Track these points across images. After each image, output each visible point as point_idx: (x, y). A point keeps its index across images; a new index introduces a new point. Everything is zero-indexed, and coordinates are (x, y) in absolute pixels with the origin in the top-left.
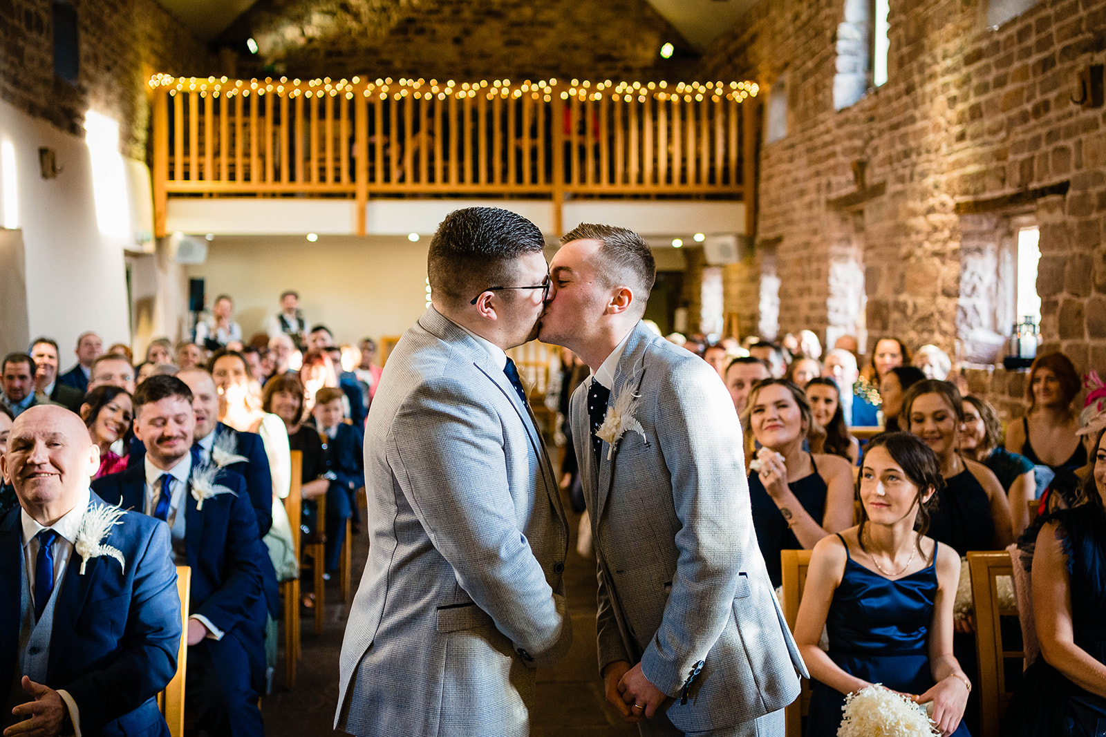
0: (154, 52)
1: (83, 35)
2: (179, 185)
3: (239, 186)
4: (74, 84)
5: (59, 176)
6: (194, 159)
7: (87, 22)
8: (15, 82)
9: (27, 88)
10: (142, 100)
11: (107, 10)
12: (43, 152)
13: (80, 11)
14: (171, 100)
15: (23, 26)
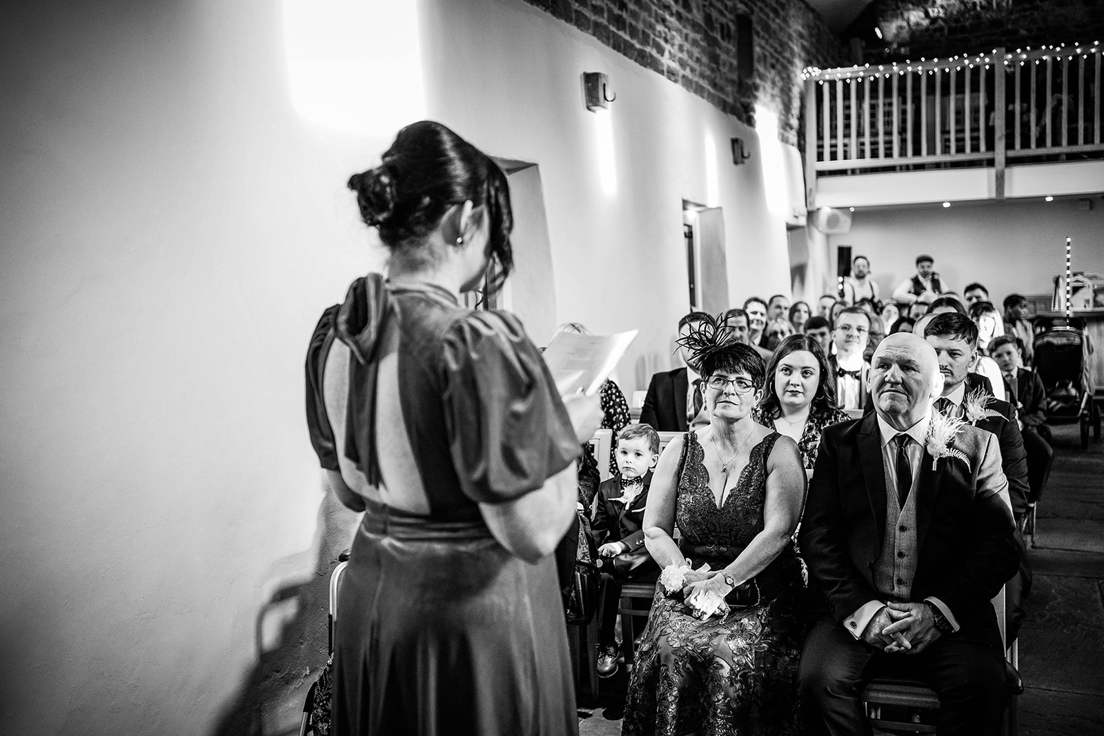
0: (803, 48)
1: (756, 39)
2: (827, 165)
3: (882, 161)
4: (749, 82)
5: (746, 161)
6: (840, 141)
7: (759, 28)
8: (714, 85)
9: (721, 89)
10: (796, 91)
11: (772, 15)
12: (735, 142)
13: (754, 18)
14: (819, 89)
15: (719, 37)
